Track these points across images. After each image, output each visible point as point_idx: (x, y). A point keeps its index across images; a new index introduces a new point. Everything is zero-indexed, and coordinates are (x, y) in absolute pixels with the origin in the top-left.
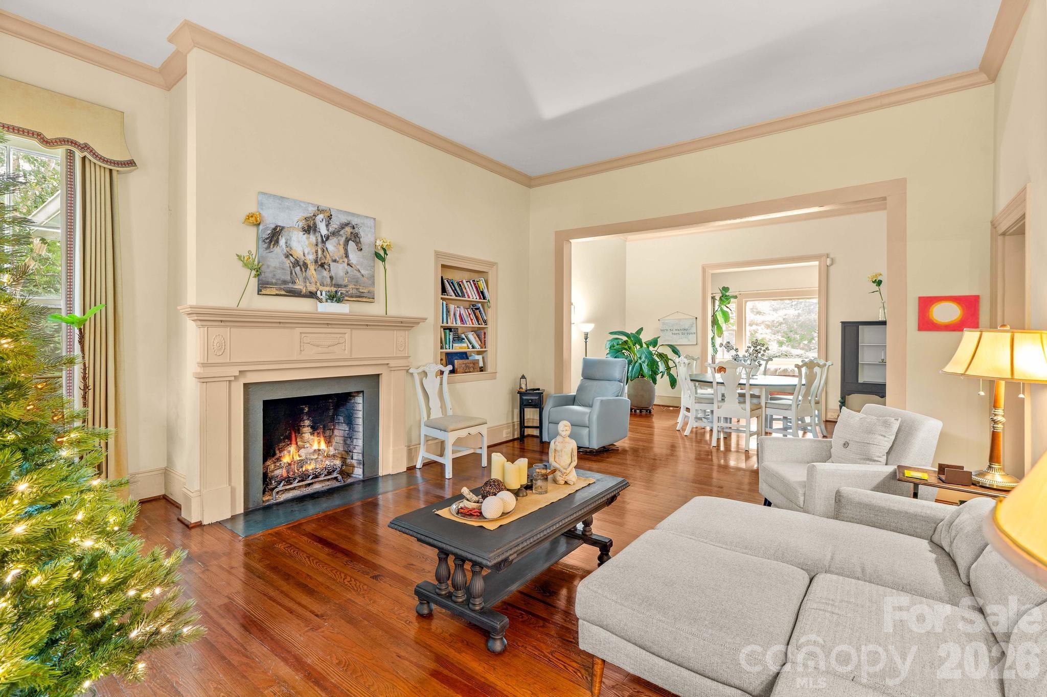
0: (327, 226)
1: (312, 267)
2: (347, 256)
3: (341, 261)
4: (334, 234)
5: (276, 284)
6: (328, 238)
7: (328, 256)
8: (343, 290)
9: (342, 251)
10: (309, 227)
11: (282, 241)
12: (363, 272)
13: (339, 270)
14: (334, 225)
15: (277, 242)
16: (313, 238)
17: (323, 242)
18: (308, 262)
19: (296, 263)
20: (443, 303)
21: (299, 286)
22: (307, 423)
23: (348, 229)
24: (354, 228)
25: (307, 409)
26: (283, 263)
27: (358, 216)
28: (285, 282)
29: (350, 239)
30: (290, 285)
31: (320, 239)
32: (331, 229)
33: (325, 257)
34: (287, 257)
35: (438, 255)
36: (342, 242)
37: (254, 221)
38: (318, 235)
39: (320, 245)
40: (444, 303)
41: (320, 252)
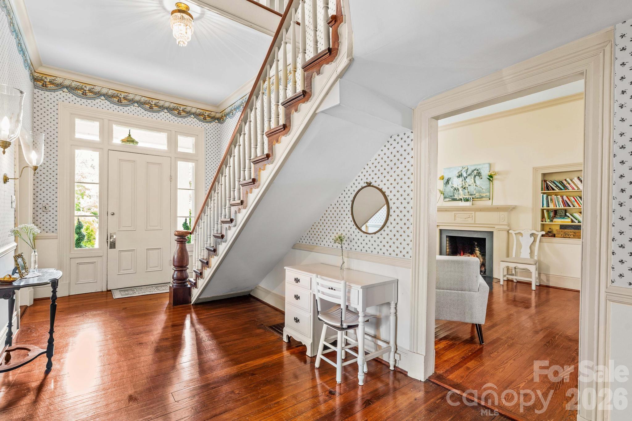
0: (466, 173)
1: (460, 189)
2: (475, 182)
3: (472, 185)
4: (469, 175)
5: (448, 197)
6: (466, 178)
7: (467, 184)
8: (474, 196)
9: (473, 181)
10: (459, 175)
11: (450, 183)
12: (483, 188)
13: (472, 189)
14: (469, 172)
15: (449, 183)
16: (461, 179)
17: (465, 179)
18: (459, 188)
19: (455, 189)
20: (543, 196)
21: (456, 197)
22: (477, 249)
23: (475, 172)
24: (478, 170)
25: (476, 244)
26: (451, 190)
27: (480, 165)
28: (451, 196)
29: (476, 175)
30: (453, 197)
31: (463, 178)
32: (468, 174)
33: (466, 185)
34: (452, 188)
35: (535, 169)
36: (473, 178)
37: (442, 178)
38: (463, 177)
39: (464, 181)
40: (545, 196)
41: (464, 183)
